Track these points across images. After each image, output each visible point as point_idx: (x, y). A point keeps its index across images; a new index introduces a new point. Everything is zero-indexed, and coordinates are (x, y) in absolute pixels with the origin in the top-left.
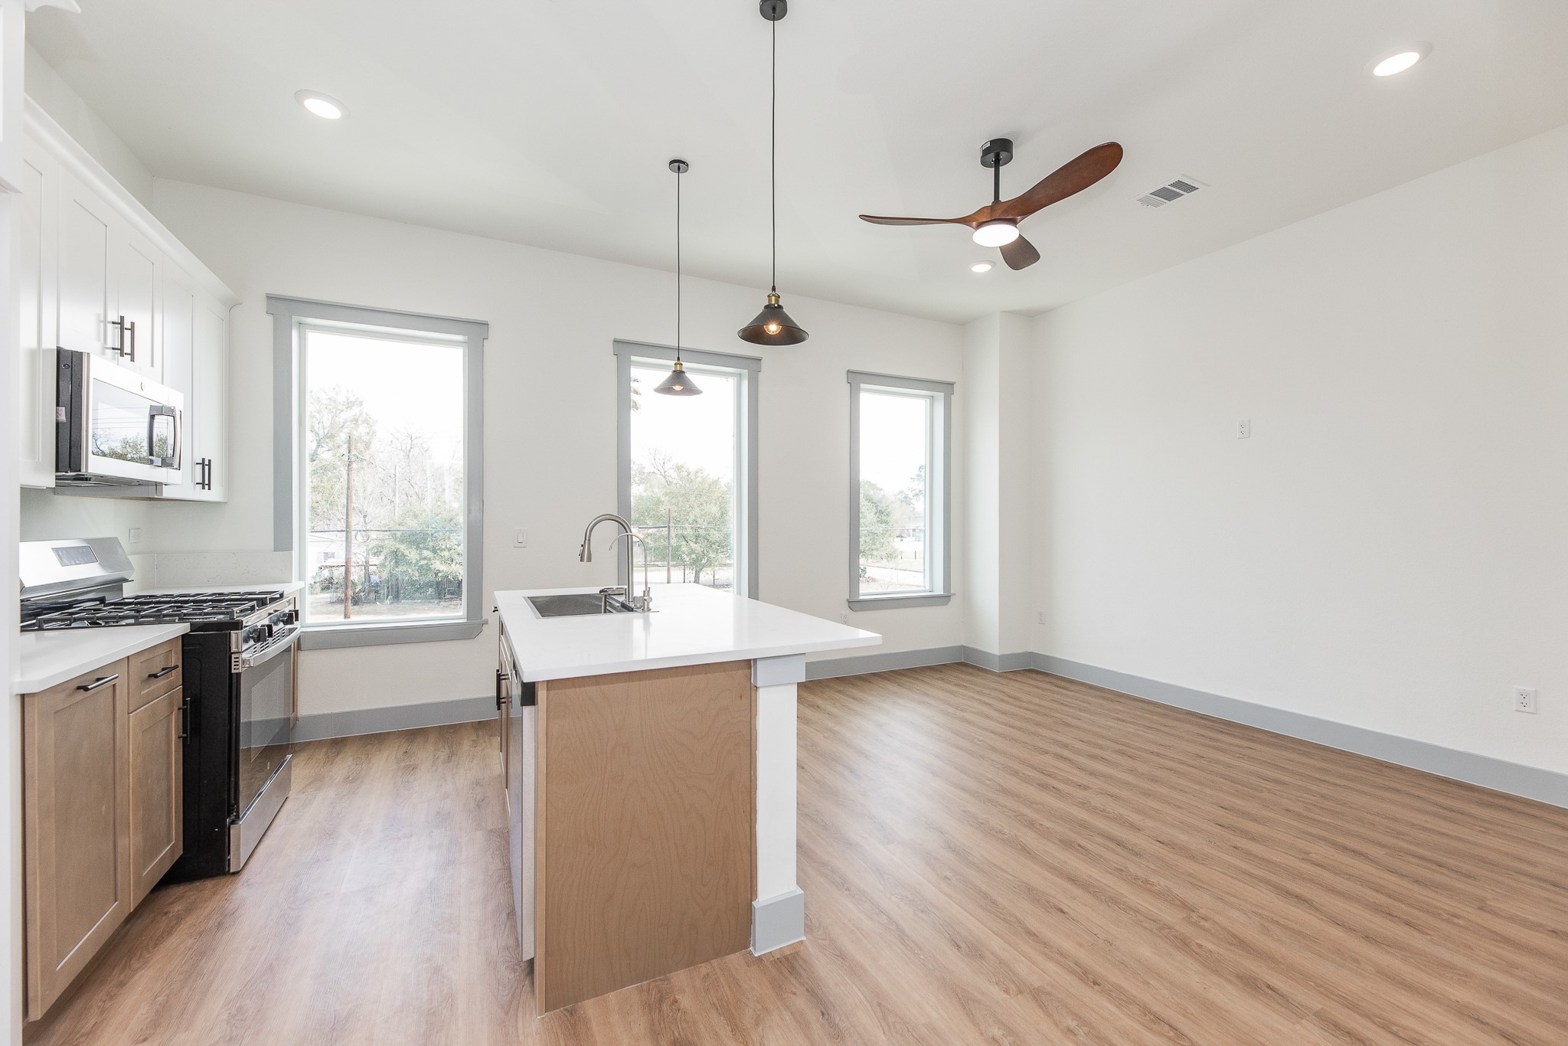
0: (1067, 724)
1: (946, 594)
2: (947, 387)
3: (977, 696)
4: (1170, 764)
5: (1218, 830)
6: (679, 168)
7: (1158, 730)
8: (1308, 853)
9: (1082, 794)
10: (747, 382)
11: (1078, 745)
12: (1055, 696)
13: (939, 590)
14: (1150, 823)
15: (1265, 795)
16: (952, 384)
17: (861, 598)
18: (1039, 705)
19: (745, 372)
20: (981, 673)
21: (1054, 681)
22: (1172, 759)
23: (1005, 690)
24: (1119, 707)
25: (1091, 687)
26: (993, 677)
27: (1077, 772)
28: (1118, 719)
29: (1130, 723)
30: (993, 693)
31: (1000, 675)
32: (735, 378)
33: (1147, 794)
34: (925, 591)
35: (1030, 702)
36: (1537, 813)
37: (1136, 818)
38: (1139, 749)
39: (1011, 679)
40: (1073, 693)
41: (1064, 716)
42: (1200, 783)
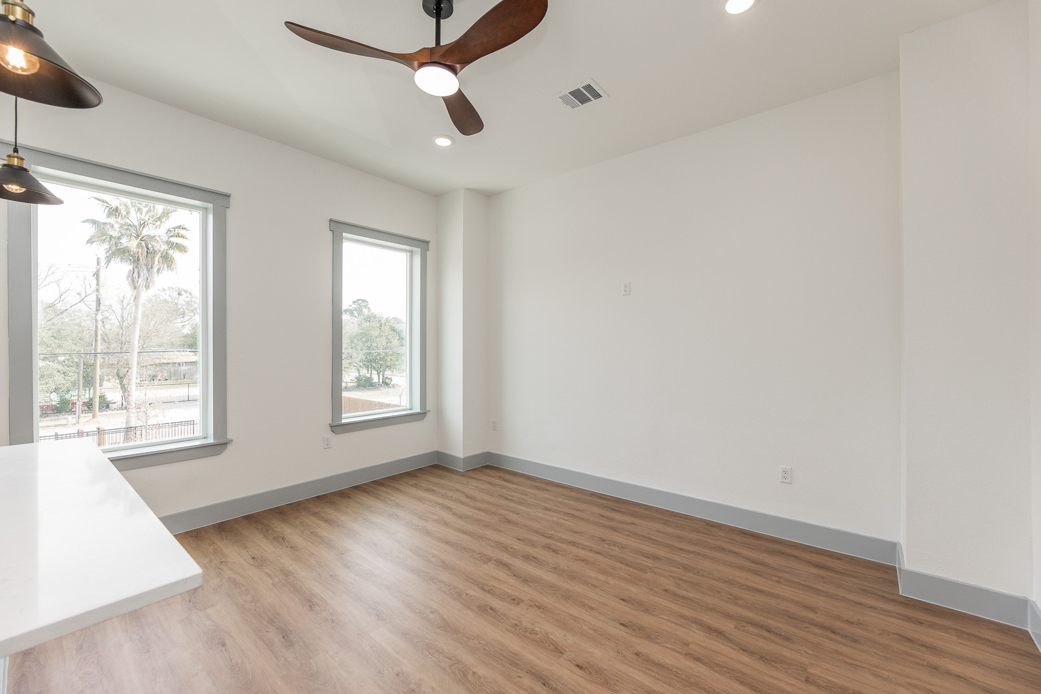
0: (509, 521)
1: (422, 411)
2: (423, 244)
3: (441, 501)
4: (583, 554)
5: (621, 632)
7: (574, 516)
8: (687, 644)
9: (513, 611)
10: (212, 216)
11: (517, 545)
12: (504, 491)
13: (417, 409)
14: (571, 640)
15: (649, 576)
16: (428, 242)
17: (344, 421)
18: (489, 503)
19: (210, 206)
20: (448, 474)
21: (503, 475)
22: (584, 548)
23: (466, 490)
24: (547, 496)
25: (529, 478)
26: (457, 477)
27: (512, 581)
28: (546, 509)
29: (554, 511)
30: (456, 495)
31: (463, 475)
32: (201, 212)
33: (567, 597)
34: (405, 410)
35: (483, 501)
36: (795, 552)
37: (558, 635)
38: (562, 541)
39: (471, 478)
40: (515, 486)
41: (507, 512)
42: (604, 572)
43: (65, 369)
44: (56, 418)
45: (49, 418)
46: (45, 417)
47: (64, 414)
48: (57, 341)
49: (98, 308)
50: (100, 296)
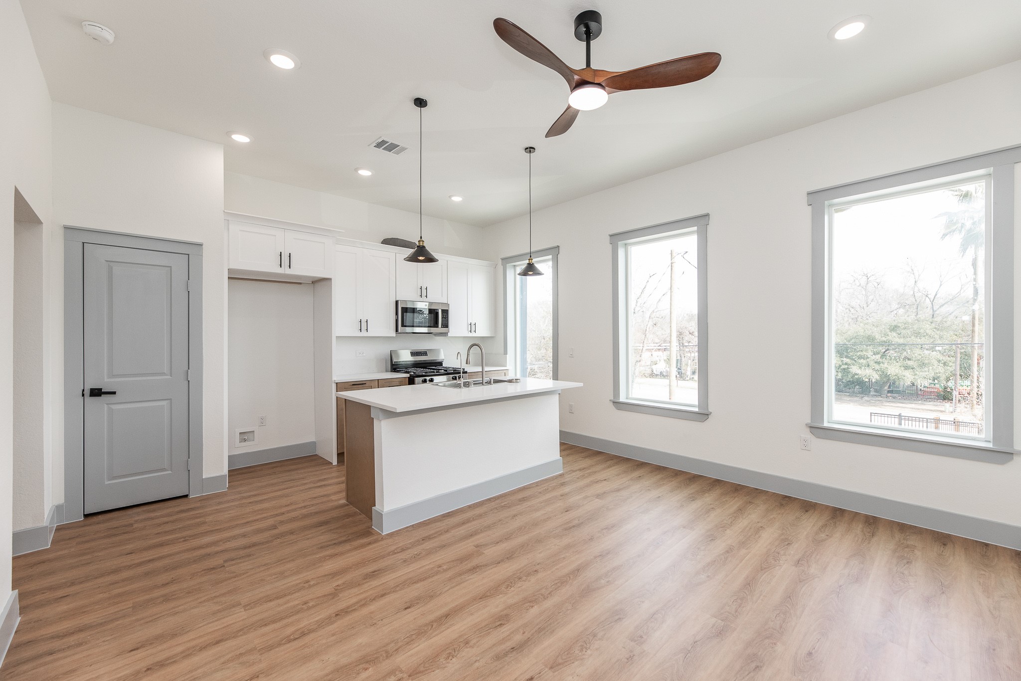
6: (530, 151)
43: (946, 359)
44: (939, 404)
45: (931, 403)
46: (930, 401)
47: (946, 401)
48: (938, 332)
49: (975, 298)
50: (977, 286)
